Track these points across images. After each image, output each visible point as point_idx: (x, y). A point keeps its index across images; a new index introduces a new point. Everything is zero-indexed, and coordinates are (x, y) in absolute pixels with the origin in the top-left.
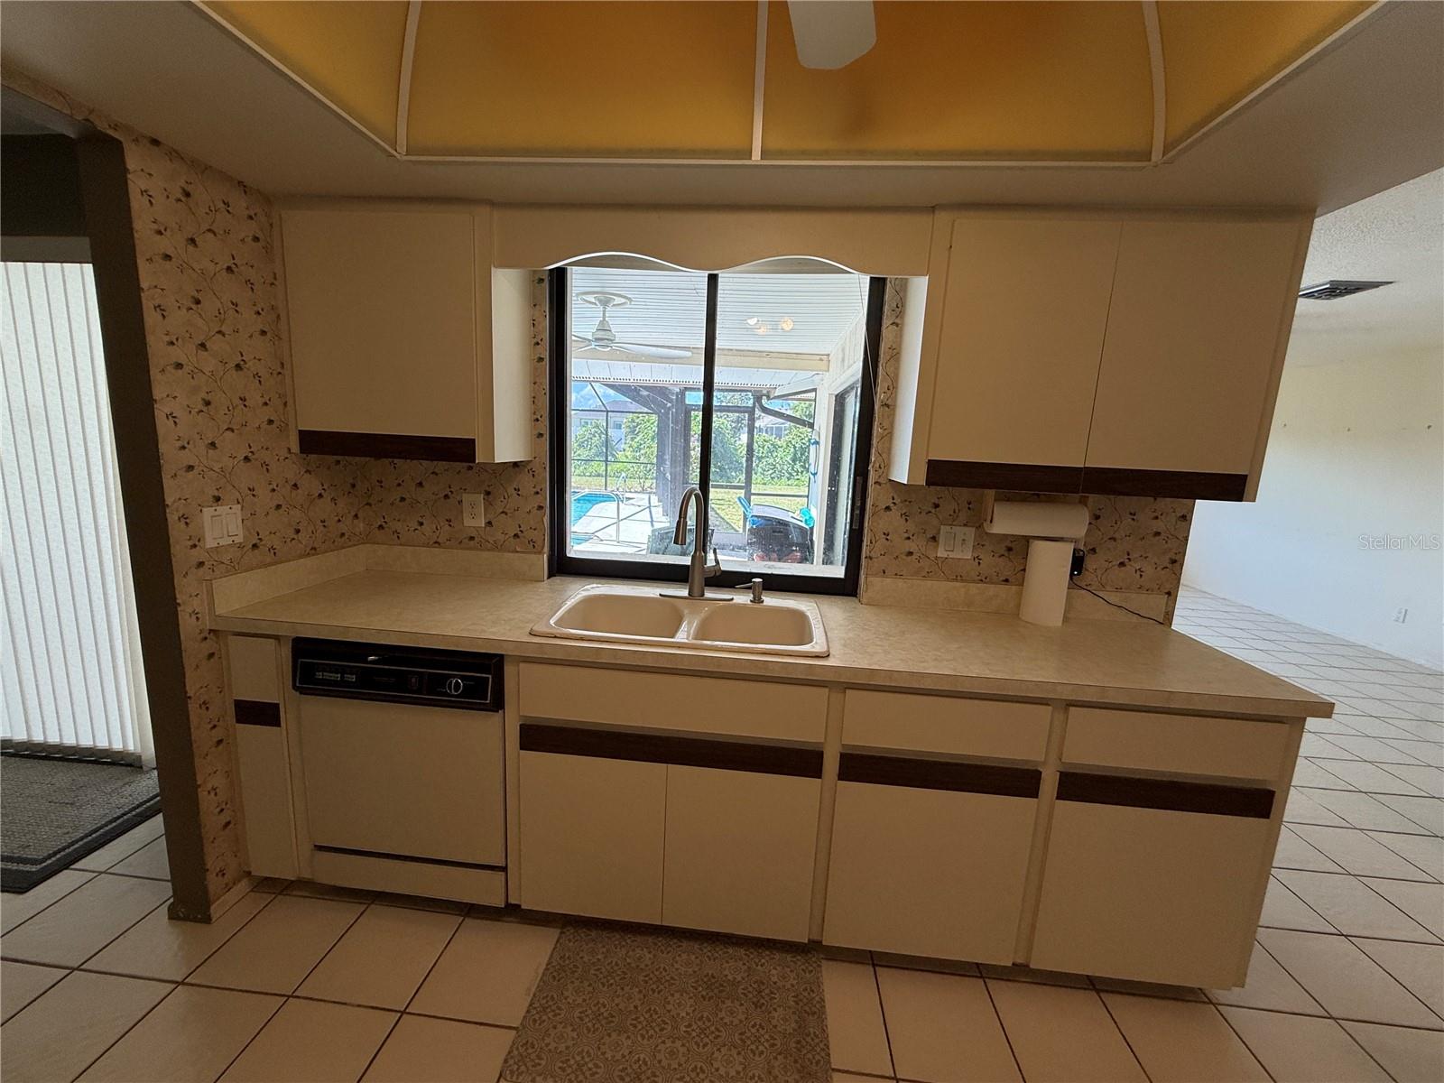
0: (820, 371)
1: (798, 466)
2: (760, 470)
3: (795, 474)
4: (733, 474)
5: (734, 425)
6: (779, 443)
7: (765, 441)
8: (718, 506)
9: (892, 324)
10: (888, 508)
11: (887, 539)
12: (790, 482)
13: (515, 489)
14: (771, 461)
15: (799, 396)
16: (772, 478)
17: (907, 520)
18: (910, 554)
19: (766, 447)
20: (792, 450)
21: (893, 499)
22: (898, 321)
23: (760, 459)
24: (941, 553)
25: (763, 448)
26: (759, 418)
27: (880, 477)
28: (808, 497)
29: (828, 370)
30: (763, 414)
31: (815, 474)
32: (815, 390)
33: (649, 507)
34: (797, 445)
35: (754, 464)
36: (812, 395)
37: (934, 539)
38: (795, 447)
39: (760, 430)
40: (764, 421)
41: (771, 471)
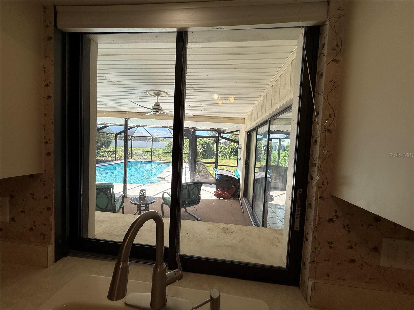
0: (242, 124)
1: (232, 154)
2: (221, 155)
3: (231, 156)
4: (213, 156)
5: (213, 142)
6: (226, 147)
7: (222, 146)
8: (207, 167)
9: (332, 61)
10: (331, 220)
11: (331, 247)
12: (230, 159)
13: (31, 194)
14: (224, 152)
15: (233, 133)
16: (224, 158)
17: (349, 231)
18: (353, 261)
19: (222, 148)
20: (230, 149)
21: (336, 212)
22: (338, 58)
23: (221, 152)
24: (384, 262)
25: (222, 149)
26: (220, 140)
27: (323, 192)
28: (237, 166)
29: (245, 123)
30: (222, 139)
31: (240, 159)
32: (239, 131)
33: (185, 168)
34: (232, 148)
35: (219, 154)
36: (238, 132)
37: (376, 249)
38: (231, 148)
39: (221, 143)
40: (222, 141)
41: (224, 156)
